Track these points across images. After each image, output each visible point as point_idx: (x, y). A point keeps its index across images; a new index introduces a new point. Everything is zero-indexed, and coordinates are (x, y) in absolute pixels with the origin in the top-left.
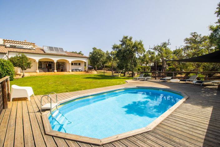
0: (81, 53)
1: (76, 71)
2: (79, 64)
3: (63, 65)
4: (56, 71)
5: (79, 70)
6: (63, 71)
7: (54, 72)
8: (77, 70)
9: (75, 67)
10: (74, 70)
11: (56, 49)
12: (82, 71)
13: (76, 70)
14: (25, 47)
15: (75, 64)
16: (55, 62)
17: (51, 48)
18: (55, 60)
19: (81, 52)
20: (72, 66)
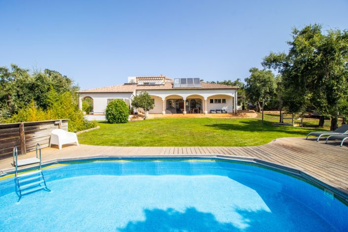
0: (239, 81)
1: (216, 113)
2: (224, 101)
3: (199, 103)
4: (185, 112)
5: (222, 111)
6: (197, 113)
7: (182, 114)
8: (219, 110)
9: (215, 106)
10: (214, 111)
11: (190, 80)
12: (226, 113)
13: (217, 110)
14: (157, 82)
15: (216, 100)
16: (185, 99)
17: (183, 81)
18: (185, 96)
19: (238, 79)
20: (212, 104)
